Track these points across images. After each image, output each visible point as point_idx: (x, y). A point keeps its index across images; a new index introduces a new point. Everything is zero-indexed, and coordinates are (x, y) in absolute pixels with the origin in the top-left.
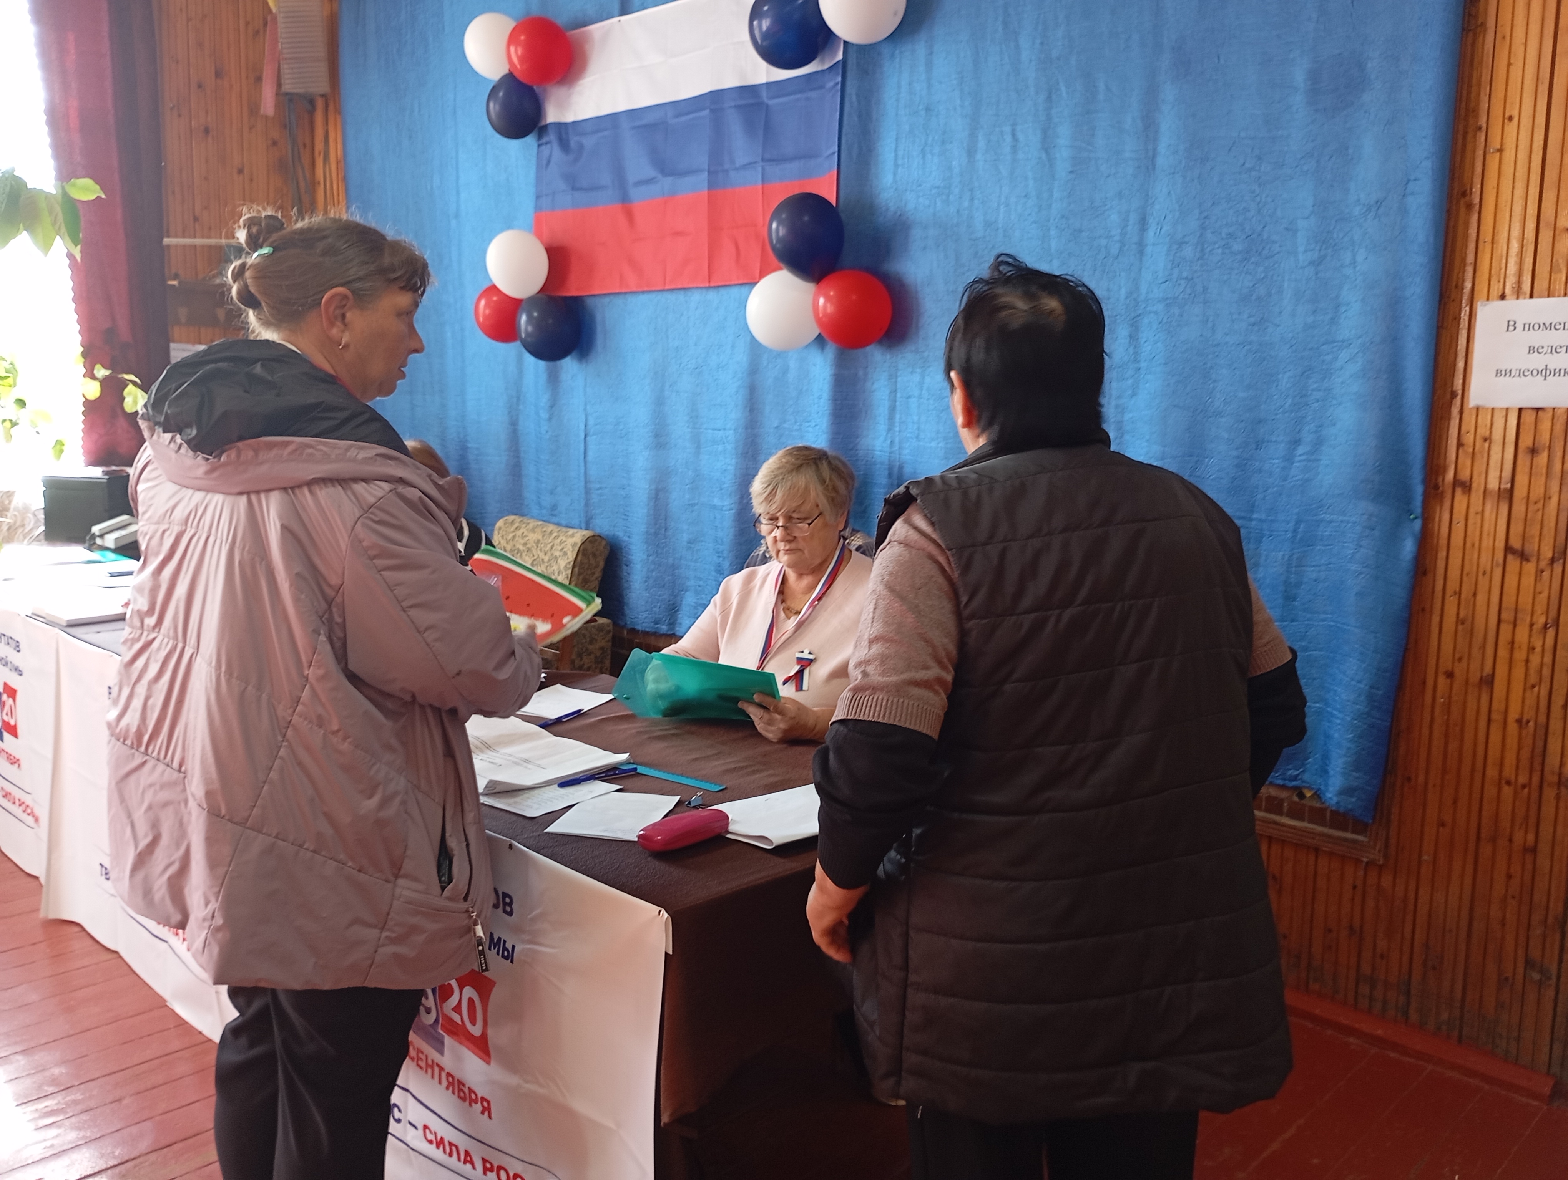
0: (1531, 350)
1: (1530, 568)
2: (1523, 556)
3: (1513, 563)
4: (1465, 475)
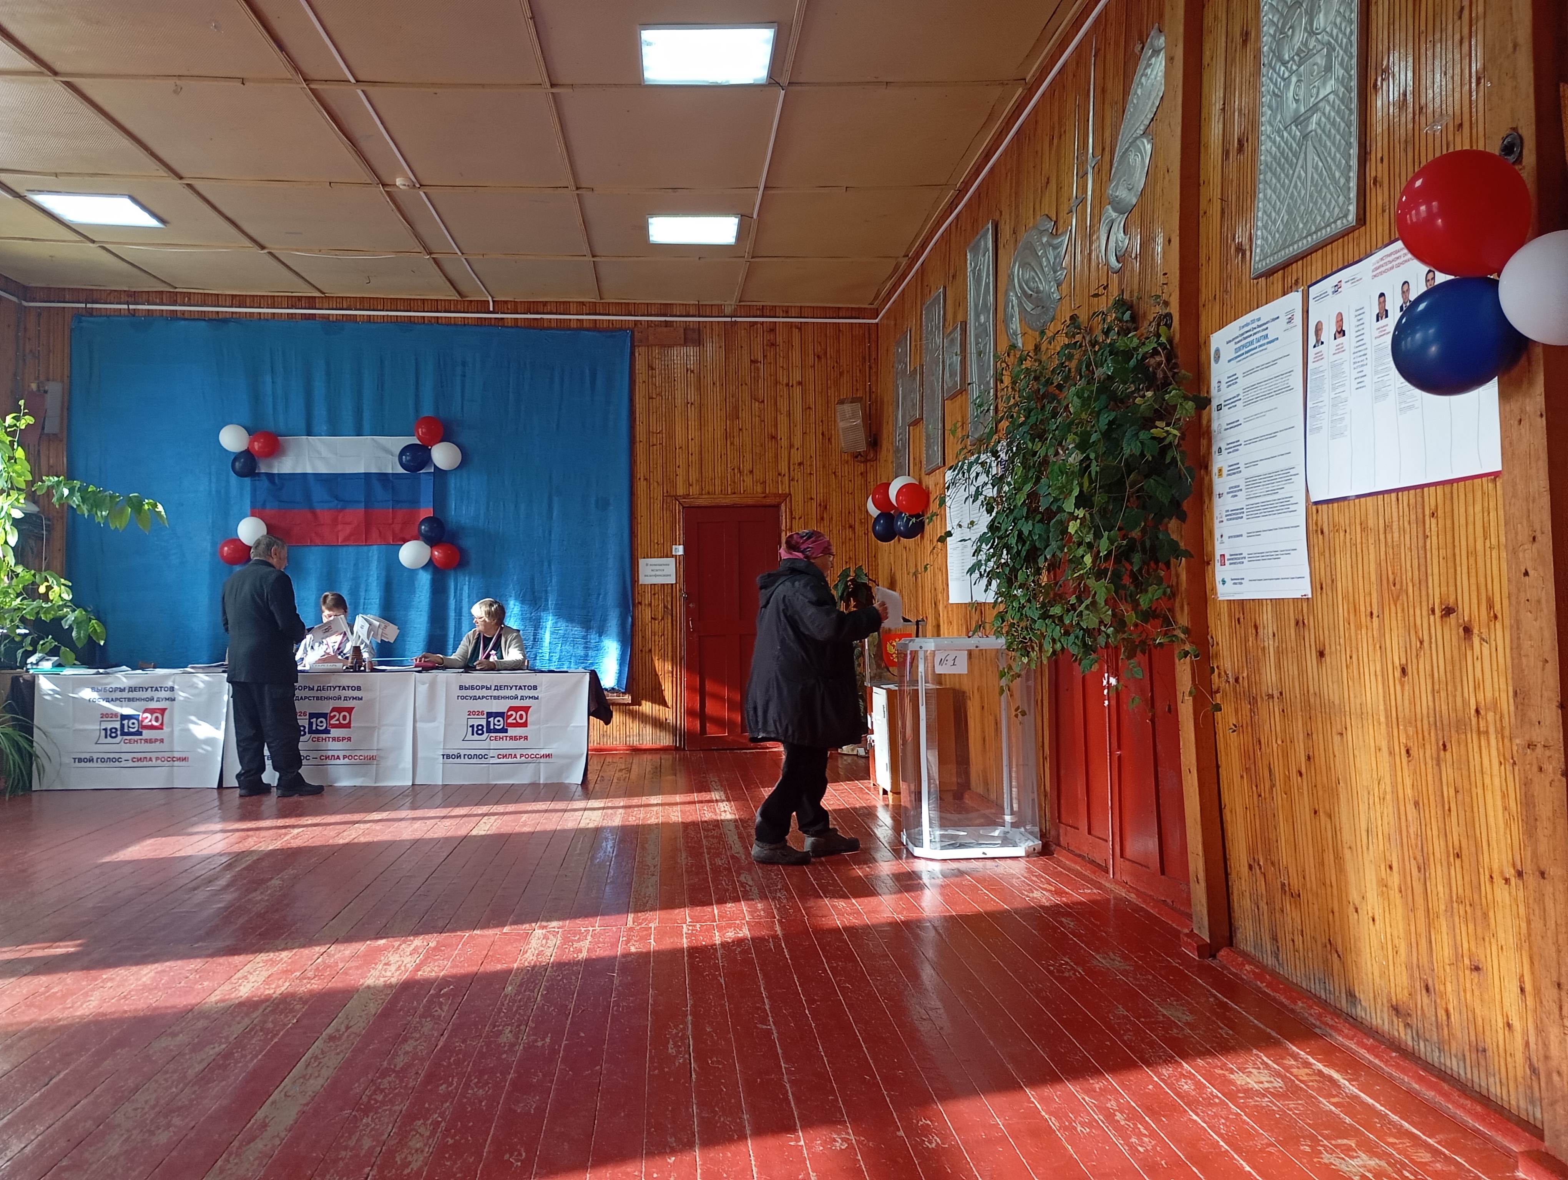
0: (651, 570)
1: (657, 621)
3: (653, 621)
4: (640, 601)
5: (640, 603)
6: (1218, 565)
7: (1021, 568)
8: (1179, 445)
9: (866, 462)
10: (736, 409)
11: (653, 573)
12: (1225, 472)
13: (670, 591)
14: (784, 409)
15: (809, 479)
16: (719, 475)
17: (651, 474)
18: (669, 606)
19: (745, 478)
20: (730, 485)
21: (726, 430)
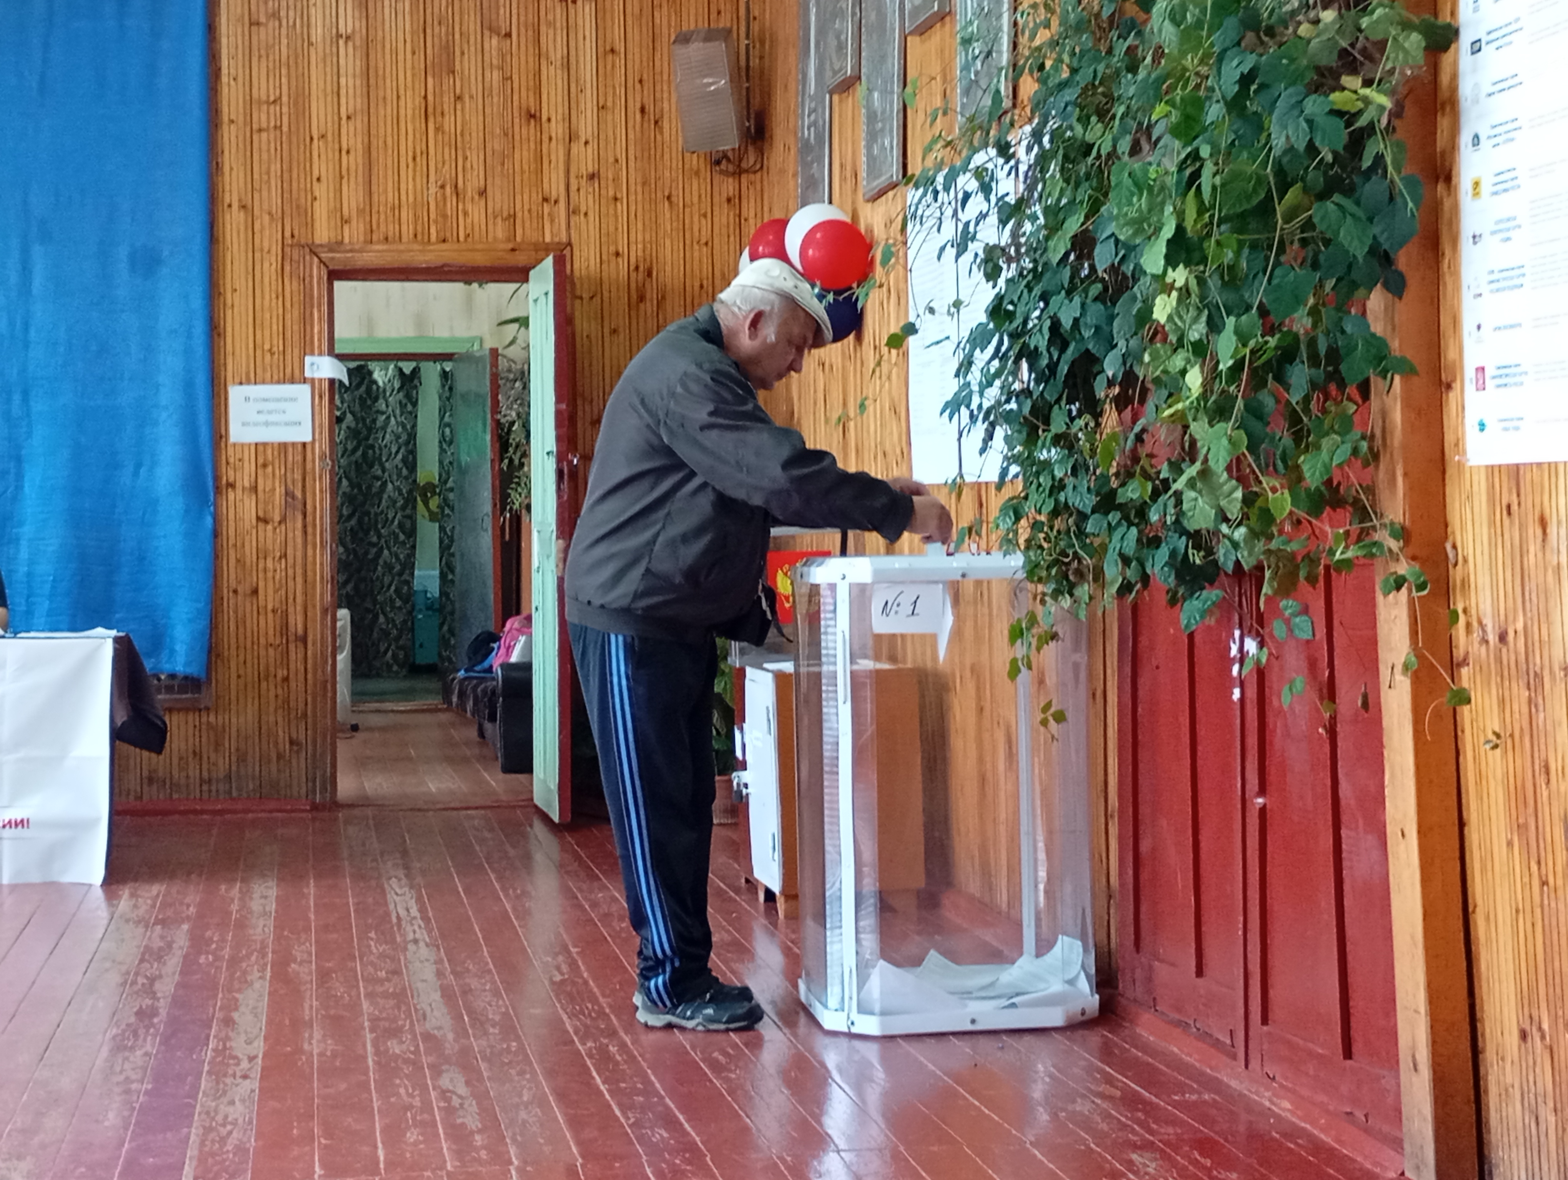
0: (259, 412)
1: (270, 527)
2: (266, 521)
3: (261, 526)
4: (231, 480)
5: (231, 485)
6: (1470, 388)
7: (1058, 401)
8: (1390, 129)
9: (739, 172)
10: (448, 50)
11: (262, 418)
12: (1486, 188)
13: (299, 458)
14: (557, 54)
15: (612, 211)
16: (411, 199)
17: (256, 195)
18: (298, 494)
19: (469, 207)
20: (436, 222)
21: (425, 97)
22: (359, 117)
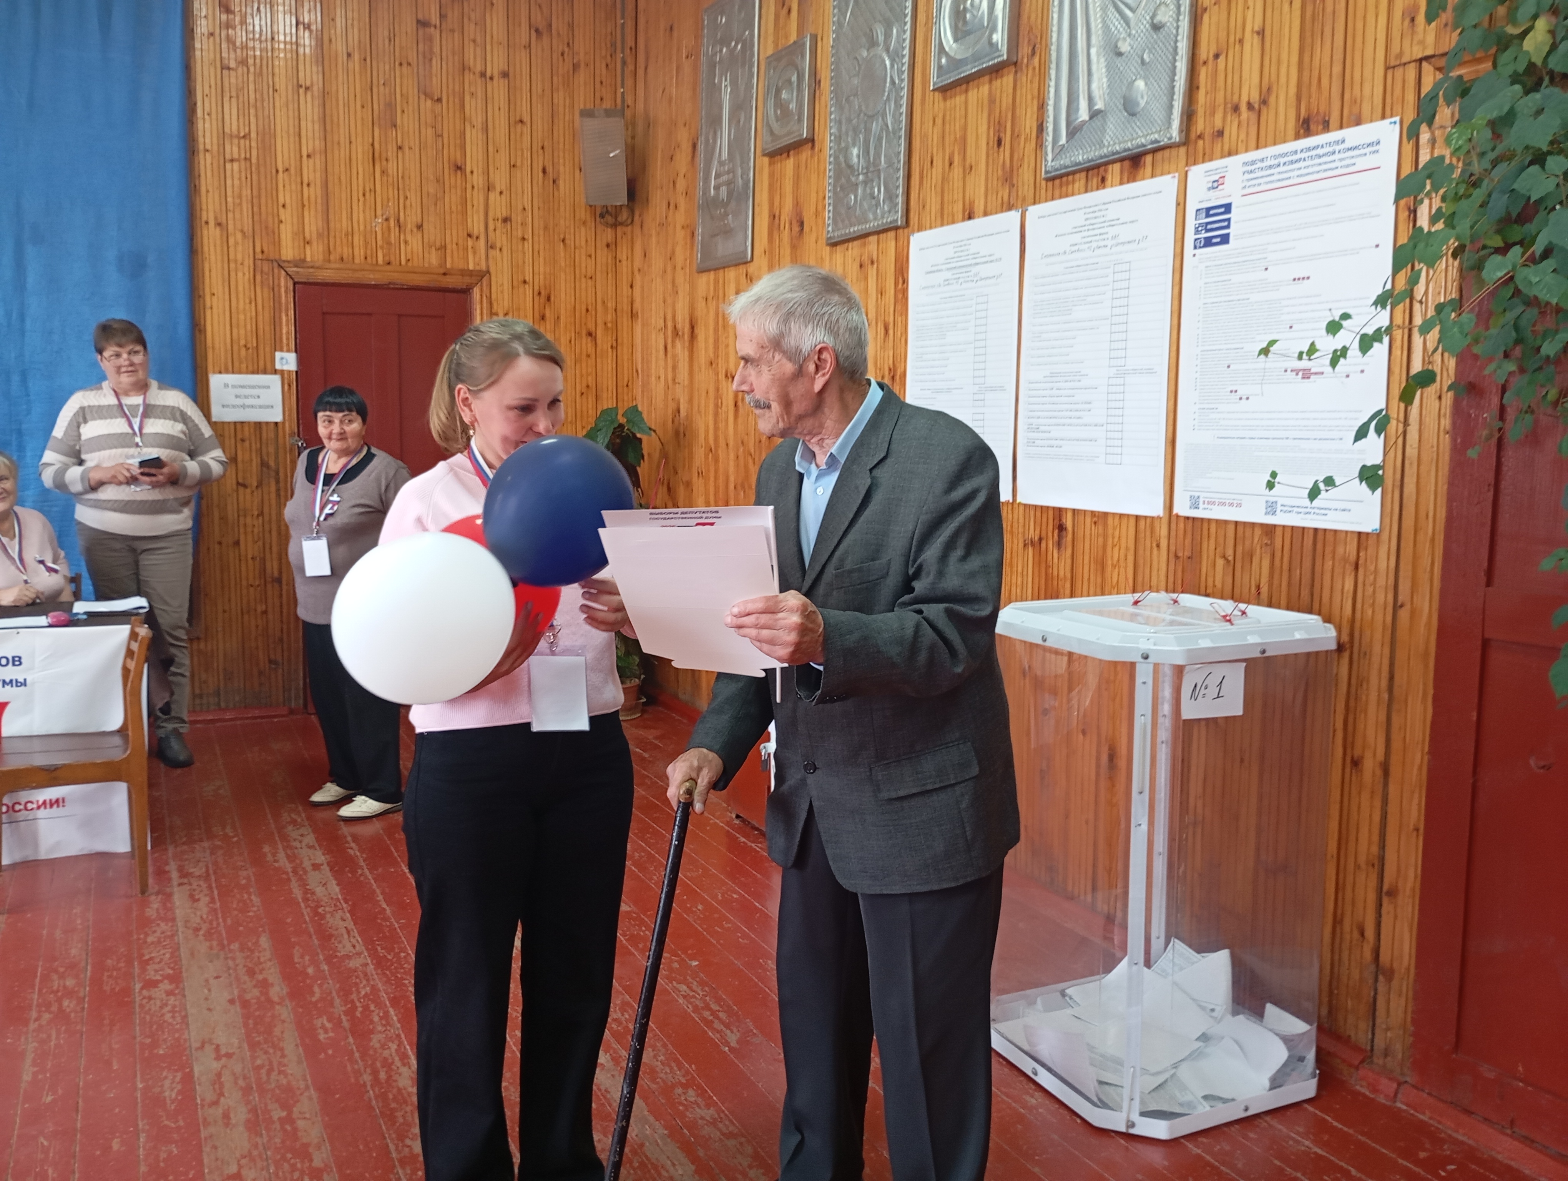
0: (237, 396)
1: (248, 491)
2: (245, 486)
3: (241, 489)
13: (272, 435)
14: (478, 119)
15: (520, 248)
16: (362, 228)
17: (230, 215)
18: (272, 463)
19: (409, 238)
20: (382, 247)
21: (373, 145)
22: (318, 156)
